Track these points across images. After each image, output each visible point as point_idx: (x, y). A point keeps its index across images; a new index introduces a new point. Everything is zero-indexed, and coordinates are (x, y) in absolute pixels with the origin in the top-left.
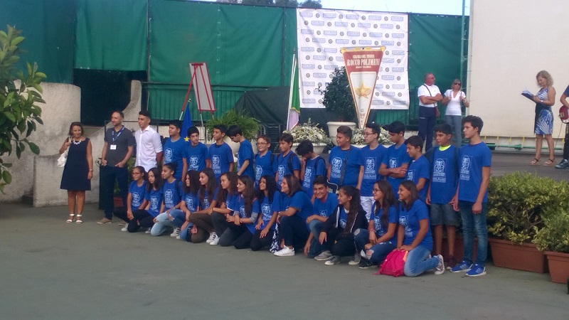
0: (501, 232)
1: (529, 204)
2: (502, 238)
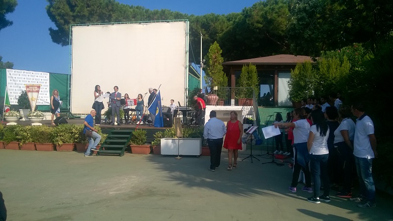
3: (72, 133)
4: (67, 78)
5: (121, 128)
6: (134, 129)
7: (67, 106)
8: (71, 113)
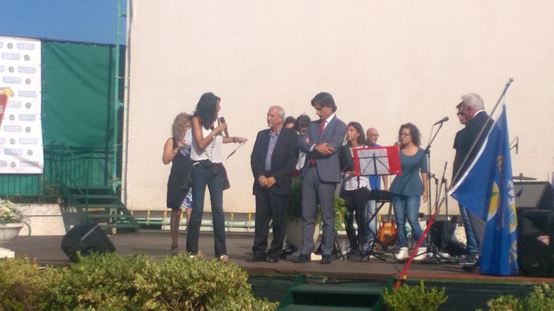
1: (193, 292)
3: (131, 292)
4: (111, 62)
5: (333, 278)
6: (389, 282)
7: (107, 176)
8: (122, 208)
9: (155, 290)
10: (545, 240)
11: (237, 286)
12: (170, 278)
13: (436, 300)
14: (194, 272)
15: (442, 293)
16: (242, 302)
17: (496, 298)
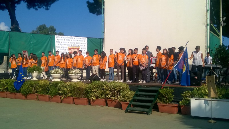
0: (110, 97)
1: (117, 89)
2: (110, 99)
4: (101, 42)
6: (160, 87)
9: (108, 89)
10: (196, 78)
11: (126, 88)
12: (112, 86)
13: (171, 91)
14: (117, 85)
15: (173, 90)
16: (127, 92)
17: (186, 91)
